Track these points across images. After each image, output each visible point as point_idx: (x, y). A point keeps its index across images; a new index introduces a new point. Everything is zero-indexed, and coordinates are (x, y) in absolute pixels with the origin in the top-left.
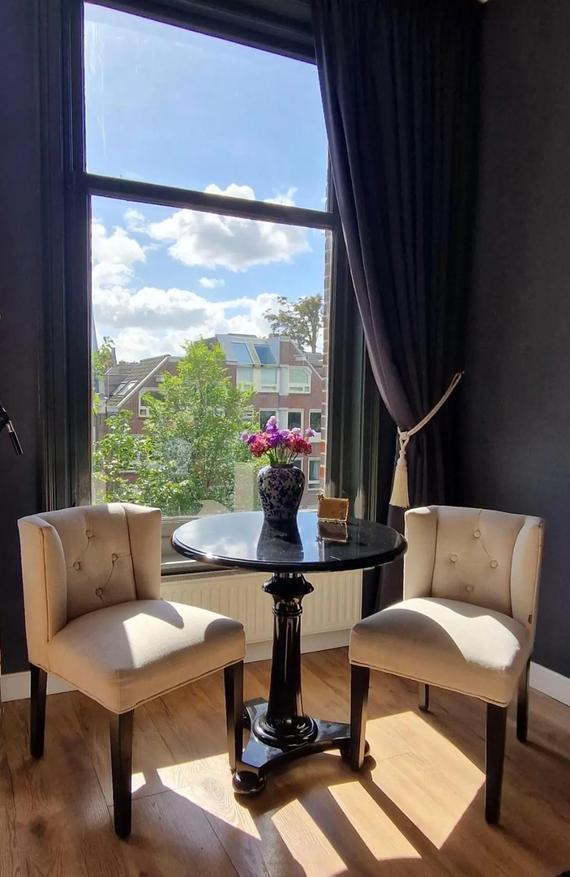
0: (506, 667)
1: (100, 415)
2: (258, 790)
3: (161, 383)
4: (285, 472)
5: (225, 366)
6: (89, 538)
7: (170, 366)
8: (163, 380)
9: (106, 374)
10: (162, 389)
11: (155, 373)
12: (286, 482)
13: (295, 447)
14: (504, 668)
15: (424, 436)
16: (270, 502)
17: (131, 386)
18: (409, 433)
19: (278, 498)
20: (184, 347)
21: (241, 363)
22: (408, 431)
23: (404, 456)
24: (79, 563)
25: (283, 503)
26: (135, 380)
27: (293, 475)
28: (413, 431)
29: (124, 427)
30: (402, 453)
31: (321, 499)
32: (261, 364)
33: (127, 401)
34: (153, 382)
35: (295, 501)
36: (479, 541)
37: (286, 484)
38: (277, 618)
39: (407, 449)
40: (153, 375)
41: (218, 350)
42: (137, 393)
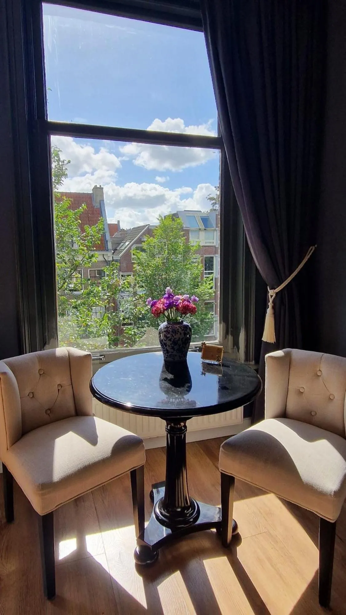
0: (335, 492)
1: (109, 261)
2: (151, 562)
3: (144, 242)
4: (176, 328)
5: (183, 230)
6: (40, 374)
7: (149, 231)
8: (145, 240)
9: (113, 237)
10: (144, 246)
11: (141, 236)
12: (177, 335)
13: (183, 310)
14: (333, 492)
15: (286, 293)
16: (166, 349)
17: (127, 243)
18: (275, 290)
19: (171, 346)
20: (158, 219)
21: (192, 229)
22: (275, 289)
23: (272, 307)
24: (33, 393)
25: (175, 349)
26: (129, 240)
27: (182, 330)
28: (278, 290)
29: (114, 273)
30: (270, 304)
31: (204, 346)
32: (204, 228)
33: (125, 253)
34: (140, 241)
35: (184, 348)
36: (320, 378)
37: (177, 336)
38: (169, 435)
39: (273, 302)
40: (139, 237)
41: (179, 221)
42: (130, 248)
